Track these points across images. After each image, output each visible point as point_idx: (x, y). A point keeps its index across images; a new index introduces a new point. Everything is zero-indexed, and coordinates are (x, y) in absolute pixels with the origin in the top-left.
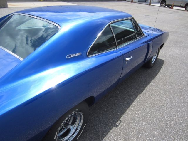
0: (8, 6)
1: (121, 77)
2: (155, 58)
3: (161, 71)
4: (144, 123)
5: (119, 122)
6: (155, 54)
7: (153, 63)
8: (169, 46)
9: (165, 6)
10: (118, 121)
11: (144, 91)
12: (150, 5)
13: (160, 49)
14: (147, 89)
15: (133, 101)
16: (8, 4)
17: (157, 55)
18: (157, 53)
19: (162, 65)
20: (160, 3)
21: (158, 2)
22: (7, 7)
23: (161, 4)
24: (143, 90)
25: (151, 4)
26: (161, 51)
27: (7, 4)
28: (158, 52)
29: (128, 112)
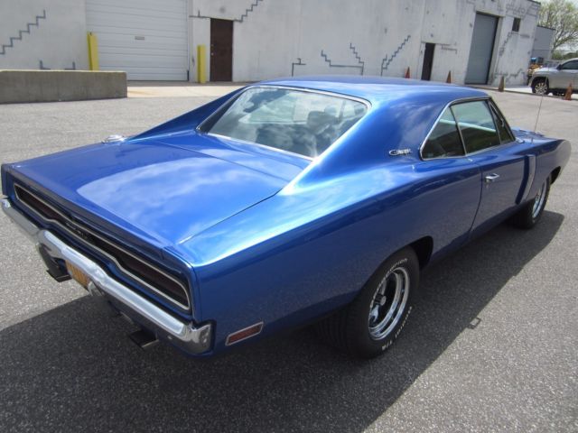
0: (129, 95)
1: (473, 228)
2: (541, 203)
3: (558, 235)
4: (534, 325)
5: (475, 321)
6: (539, 194)
7: (535, 215)
8: (572, 186)
9: (547, 93)
10: (472, 319)
11: (522, 271)
12: (501, 90)
13: (550, 180)
14: (529, 268)
15: (499, 288)
16: (129, 89)
17: (543, 196)
18: (544, 192)
19: (560, 224)
20: (530, 84)
21: (526, 84)
22: (126, 97)
23: (533, 87)
24: (520, 269)
25: (505, 89)
26: (553, 188)
27: (126, 89)
28: (548, 190)
29: (491, 305)
